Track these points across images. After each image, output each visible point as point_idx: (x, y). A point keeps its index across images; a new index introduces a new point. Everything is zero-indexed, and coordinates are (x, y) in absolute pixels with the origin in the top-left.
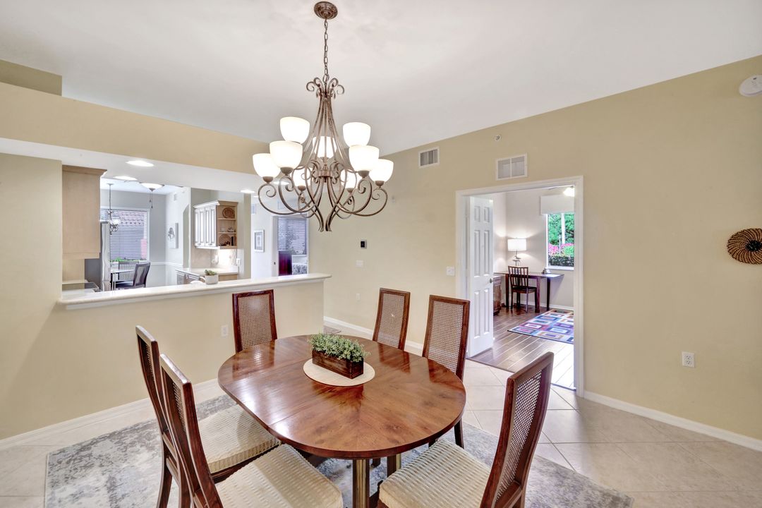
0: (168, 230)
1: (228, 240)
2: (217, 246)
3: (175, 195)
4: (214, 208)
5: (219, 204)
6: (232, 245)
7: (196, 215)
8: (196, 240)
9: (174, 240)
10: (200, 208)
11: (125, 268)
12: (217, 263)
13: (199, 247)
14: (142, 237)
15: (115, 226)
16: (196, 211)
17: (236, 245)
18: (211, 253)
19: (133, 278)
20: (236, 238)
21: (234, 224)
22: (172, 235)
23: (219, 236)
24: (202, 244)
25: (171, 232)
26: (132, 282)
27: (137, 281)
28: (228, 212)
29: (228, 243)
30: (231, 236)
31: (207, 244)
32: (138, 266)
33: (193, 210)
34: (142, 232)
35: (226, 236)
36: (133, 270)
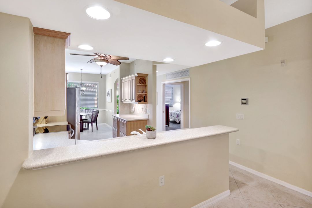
0: (107, 93)
1: (142, 99)
2: (136, 102)
3: (110, 74)
4: (134, 78)
5: (137, 76)
6: (145, 101)
7: (123, 84)
8: (123, 98)
9: (110, 98)
10: (125, 79)
11: (88, 112)
12: (134, 112)
13: (124, 102)
14: (95, 97)
15: (83, 91)
16: (123, 81)
17: (147, 101)
18: (130, 106)
19: (91, 118)
20: (147, 97)
21: (145, 88)
22: (109, 95)
23: (137, 96)
24: (127, 101)
25: (108, 94)
26: (91, 120)
27: (93, 120)
28: (142, 80)
29: (142, 100)
30: (143, 96)
31: (129, 101)
32: (93, 112)
33: (121, 80)
34: (95, 94)
35: (140, 95)
36: (91, 114)
